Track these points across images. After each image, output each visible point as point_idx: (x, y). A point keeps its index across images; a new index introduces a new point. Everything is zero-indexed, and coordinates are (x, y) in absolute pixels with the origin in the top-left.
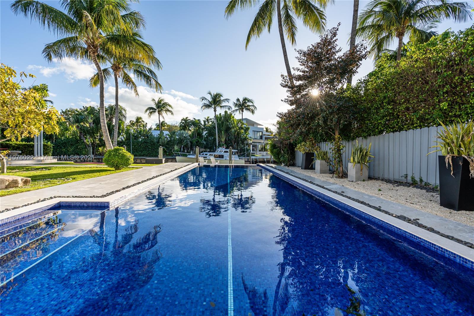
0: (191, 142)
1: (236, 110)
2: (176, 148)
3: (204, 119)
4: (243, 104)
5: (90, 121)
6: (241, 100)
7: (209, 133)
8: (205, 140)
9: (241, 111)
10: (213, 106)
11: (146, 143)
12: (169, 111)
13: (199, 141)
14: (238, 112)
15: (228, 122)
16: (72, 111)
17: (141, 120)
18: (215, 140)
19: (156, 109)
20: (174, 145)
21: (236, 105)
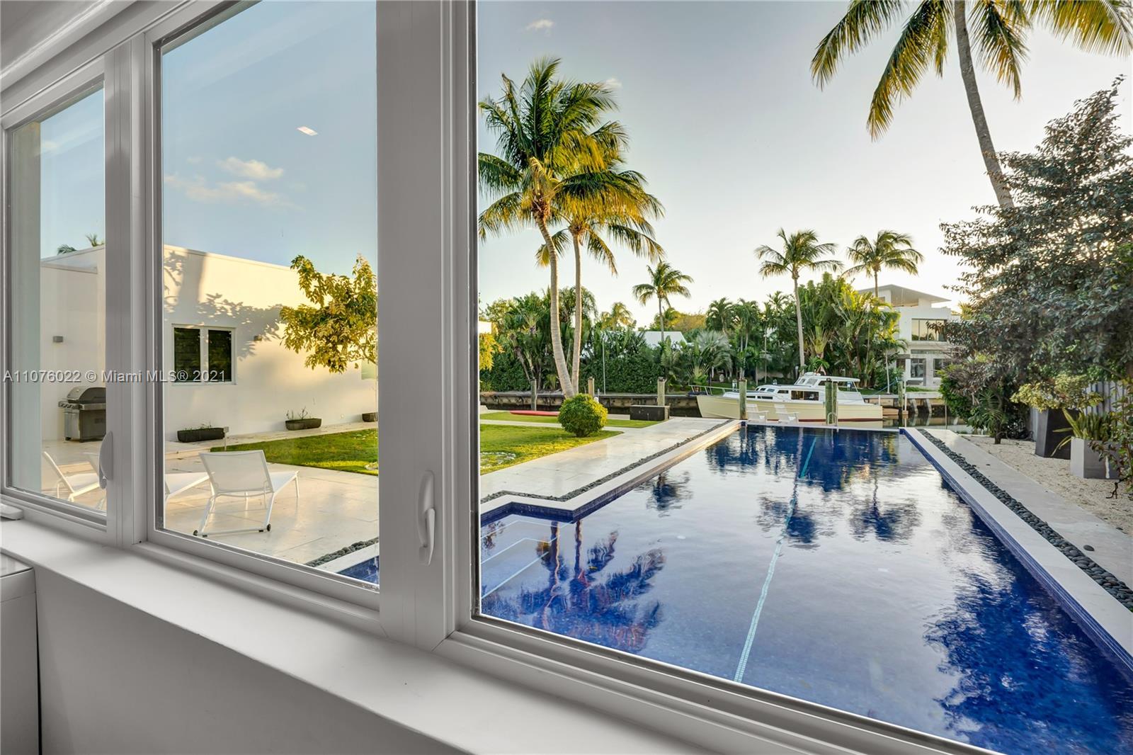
0: (733, 358)
1: (857, 268)
2: (698, 372)
3: (767, 299)
4: (878, 251)
5: (532, 323)
6: (872, 239)
7: (780, 332)
8: (770, 351)
9: (873, 272)
10: (790, 266)
11: (633, 363)
12: (681, 289)
13: (753, 354)
14: (863, 272)
15: (833, 301)
16: (502, 305)
17: (621, 311)
18: (796, 348)
19: (652, 288)
20: (691, 367)
21: (857, 255)
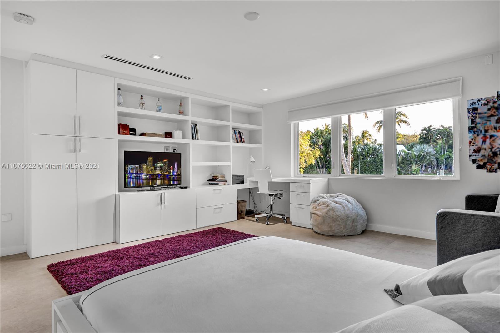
0: (437, 159)
2: (415, 167)
5: (321, 143)
12: (404, 121)
17: (367, 135)
20: (411, 163)
